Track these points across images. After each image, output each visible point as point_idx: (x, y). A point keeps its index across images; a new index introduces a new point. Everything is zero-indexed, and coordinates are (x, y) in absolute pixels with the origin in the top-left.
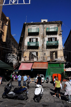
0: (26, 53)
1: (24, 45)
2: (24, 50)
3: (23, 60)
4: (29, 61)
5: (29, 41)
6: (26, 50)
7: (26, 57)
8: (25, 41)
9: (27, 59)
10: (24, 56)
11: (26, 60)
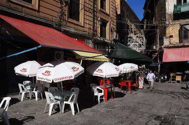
0: (171, 28)
1: (165, 13)
2: (167, 23)
3: (166, 42)
4: (182, 44)
5: (177, 3)
6: (171, 23)
7: (171, 36)
8: (167, 4)
9: (176, 40)
10: (168, 36)
11: (171, 42)
